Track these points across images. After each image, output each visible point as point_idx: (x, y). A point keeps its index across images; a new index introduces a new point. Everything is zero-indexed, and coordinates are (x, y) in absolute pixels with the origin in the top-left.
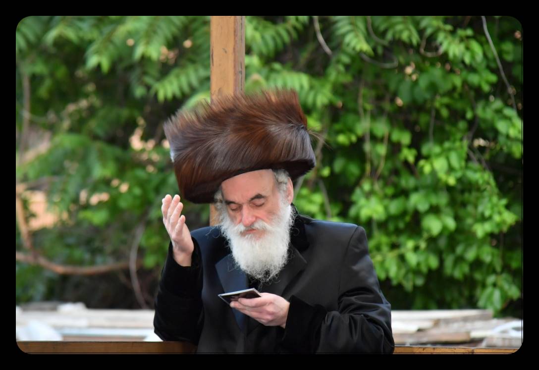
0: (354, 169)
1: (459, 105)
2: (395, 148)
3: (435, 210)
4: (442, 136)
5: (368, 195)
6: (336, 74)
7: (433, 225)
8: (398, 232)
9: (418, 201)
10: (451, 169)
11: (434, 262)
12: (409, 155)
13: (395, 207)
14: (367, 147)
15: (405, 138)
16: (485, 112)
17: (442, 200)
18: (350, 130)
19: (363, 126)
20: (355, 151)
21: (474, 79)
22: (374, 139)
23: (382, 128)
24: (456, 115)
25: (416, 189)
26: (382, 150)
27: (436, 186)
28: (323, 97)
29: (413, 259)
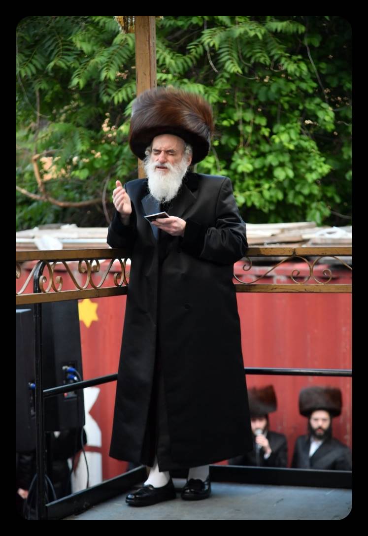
0: (233, 142)
1: (295, 101)
2: (257, 128)
3: (282, 165)
4: (285, 120)
5: (241, 157)
6: (221, 84)
7: (280, 174)
8: (260, 178)
9: (271, 159)
10: (291, 140)
11: (280, 196)
12: (266, 132)
13: (258, 163)
14: (241, 128)
15: (263, 122)
16: (310, 106)
17: (286, 158)
18: (230, 117)
19: (238, 115)
20: (233, 131)
21: (304, 86)
22: (245, 123)
23: (249, 116)
24: (293, 107)
25: (270, 152)
26: (249, 129)
27: (282, 150)
28: (213, 97)
29: (267, 194)
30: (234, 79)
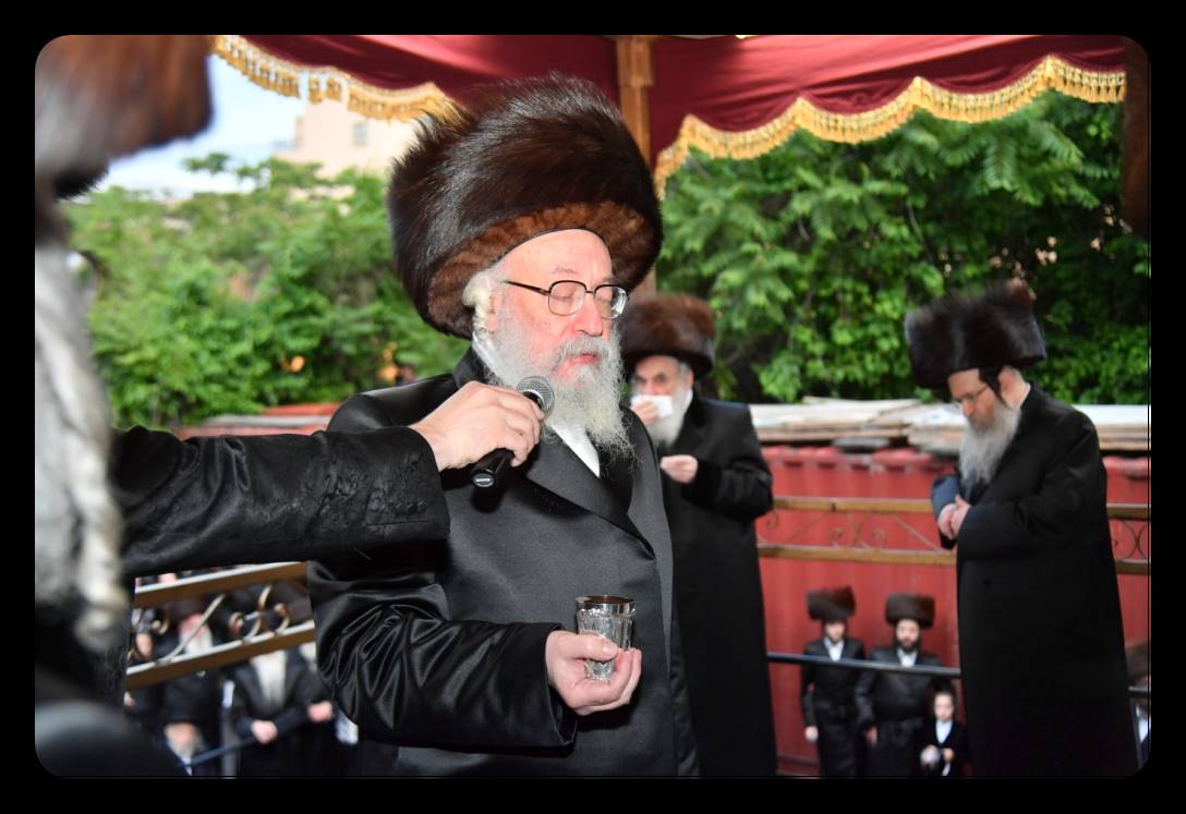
0: (832, 311)
1: (898, 266)
2: (858, 296)
3: (886, 335)
4: (888, 286)
5: (841, 328)
6: (817, 252)
7: (885, 345)
8: (862, 349)
9: (874, 329)
10: (894, 309)
11: (885, 368)
12: (867, 300)
13: (859, 334)
14: (840, 297)
15: (864, 289)
16: (916, 270)
17: (890, 328)
18: (827, 286)
19: (837, 283)
20: (832, 300)
21: (908, 249)
22: (844, 291)
23: (849, 284)
24: (897, 273)
25: (873, 321)
26: (849, 298)
27: (885, 319)
28: (809, 266)
29: (871, 367)
30: (829, 245)
